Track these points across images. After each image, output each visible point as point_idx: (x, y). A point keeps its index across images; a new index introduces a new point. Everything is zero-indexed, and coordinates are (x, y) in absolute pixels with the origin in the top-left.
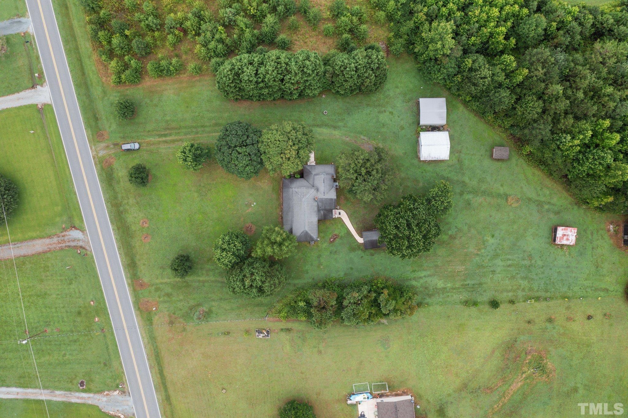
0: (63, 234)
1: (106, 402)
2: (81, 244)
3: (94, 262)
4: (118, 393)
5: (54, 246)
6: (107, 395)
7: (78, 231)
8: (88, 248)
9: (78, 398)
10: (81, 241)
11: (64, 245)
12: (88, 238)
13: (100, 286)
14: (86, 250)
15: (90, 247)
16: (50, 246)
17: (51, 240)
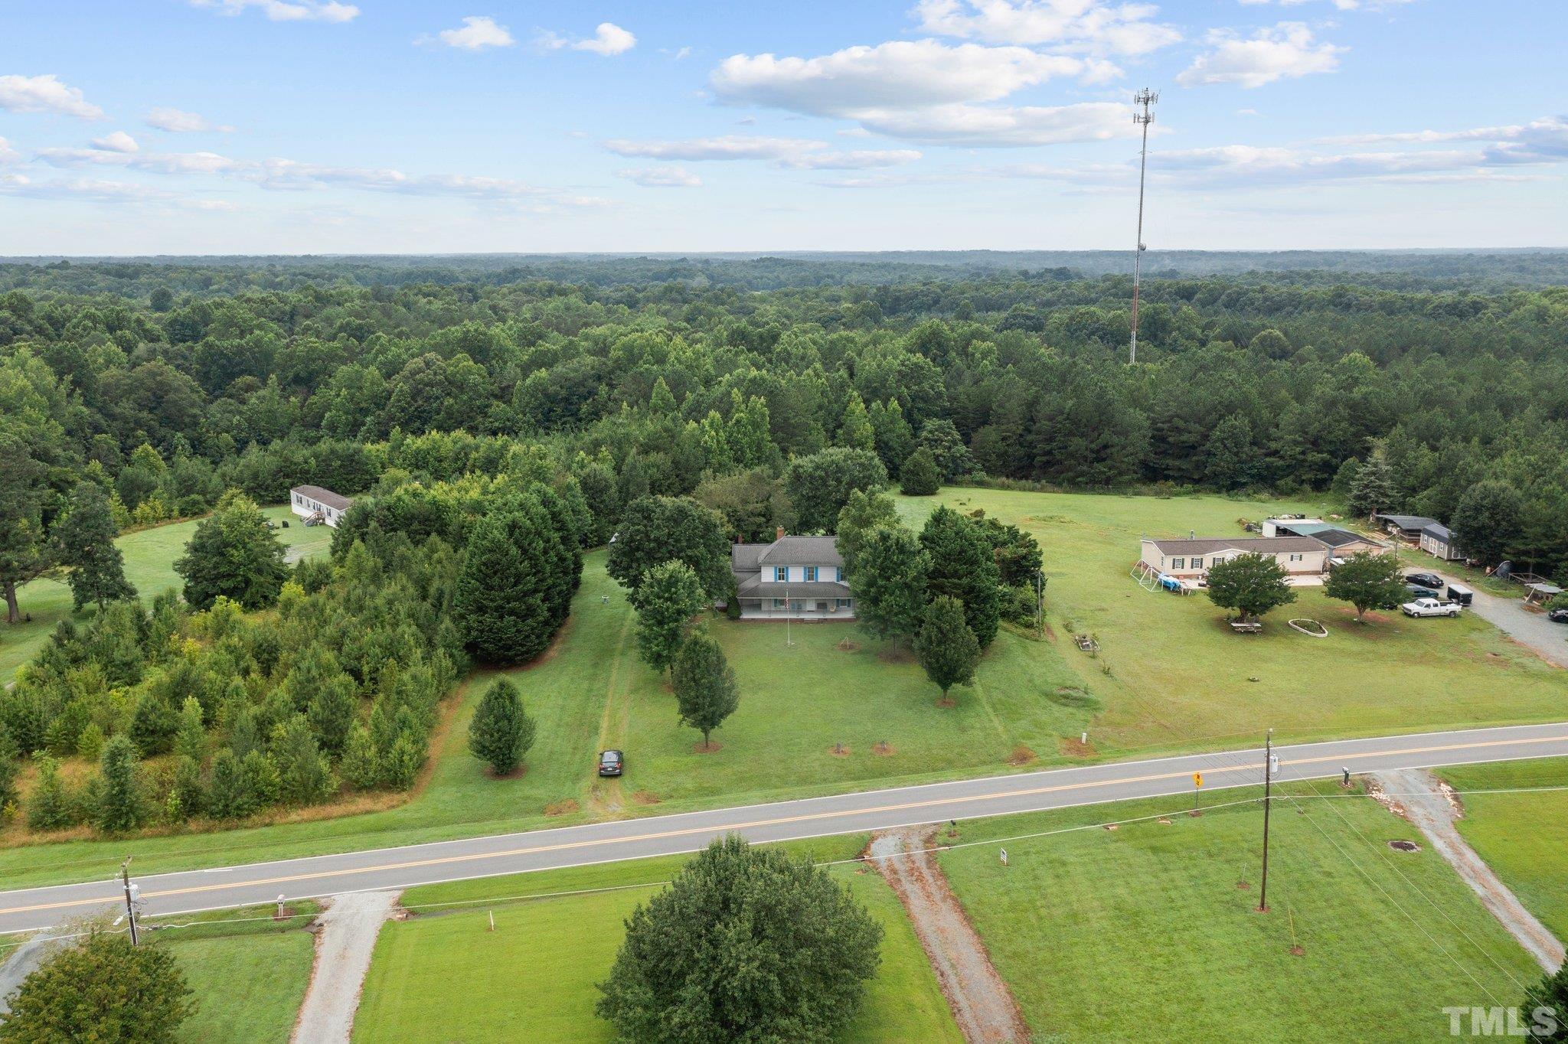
0: (887, 873)
1: (1424, 807)
2: (916, 840)
3: (972, 822)
4: (1379, 790)
5: (933, 889)
6: (1397, 805)
7: (872, 846)
8: (930, 831)
9: (1460, 854)
10: (909, 841)
11: (926, 873)
12: (898, 828)
13: (1051, 812)
14: (935, 834)
15: (924, 826)
16: (937, 897)
17: (912, 896)
